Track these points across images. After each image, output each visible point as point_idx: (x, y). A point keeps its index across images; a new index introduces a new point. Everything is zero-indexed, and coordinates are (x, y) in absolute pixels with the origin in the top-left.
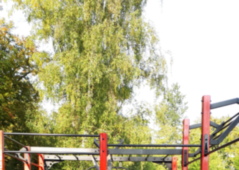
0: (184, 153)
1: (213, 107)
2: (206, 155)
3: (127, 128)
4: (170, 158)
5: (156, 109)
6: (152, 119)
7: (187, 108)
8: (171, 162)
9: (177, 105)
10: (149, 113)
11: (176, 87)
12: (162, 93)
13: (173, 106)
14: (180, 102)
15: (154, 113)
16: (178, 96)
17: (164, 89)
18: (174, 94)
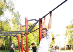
0: (21, 34)
1: (28, 21)
2: (27, 34)
3: (3, 25)
4: (17, 35)
5: (12, 19)
6: (11, 22)
7: (22, 19)
8: (18, 36)
9: (19, 18)
10: (10, 20)
11: (18, 12)
12: (14, 14)
13: (17, 18)
14: (19, 17)
15: (11, 20)
16: (19, 15)
17: (14, 13)
18: (17, 14)
